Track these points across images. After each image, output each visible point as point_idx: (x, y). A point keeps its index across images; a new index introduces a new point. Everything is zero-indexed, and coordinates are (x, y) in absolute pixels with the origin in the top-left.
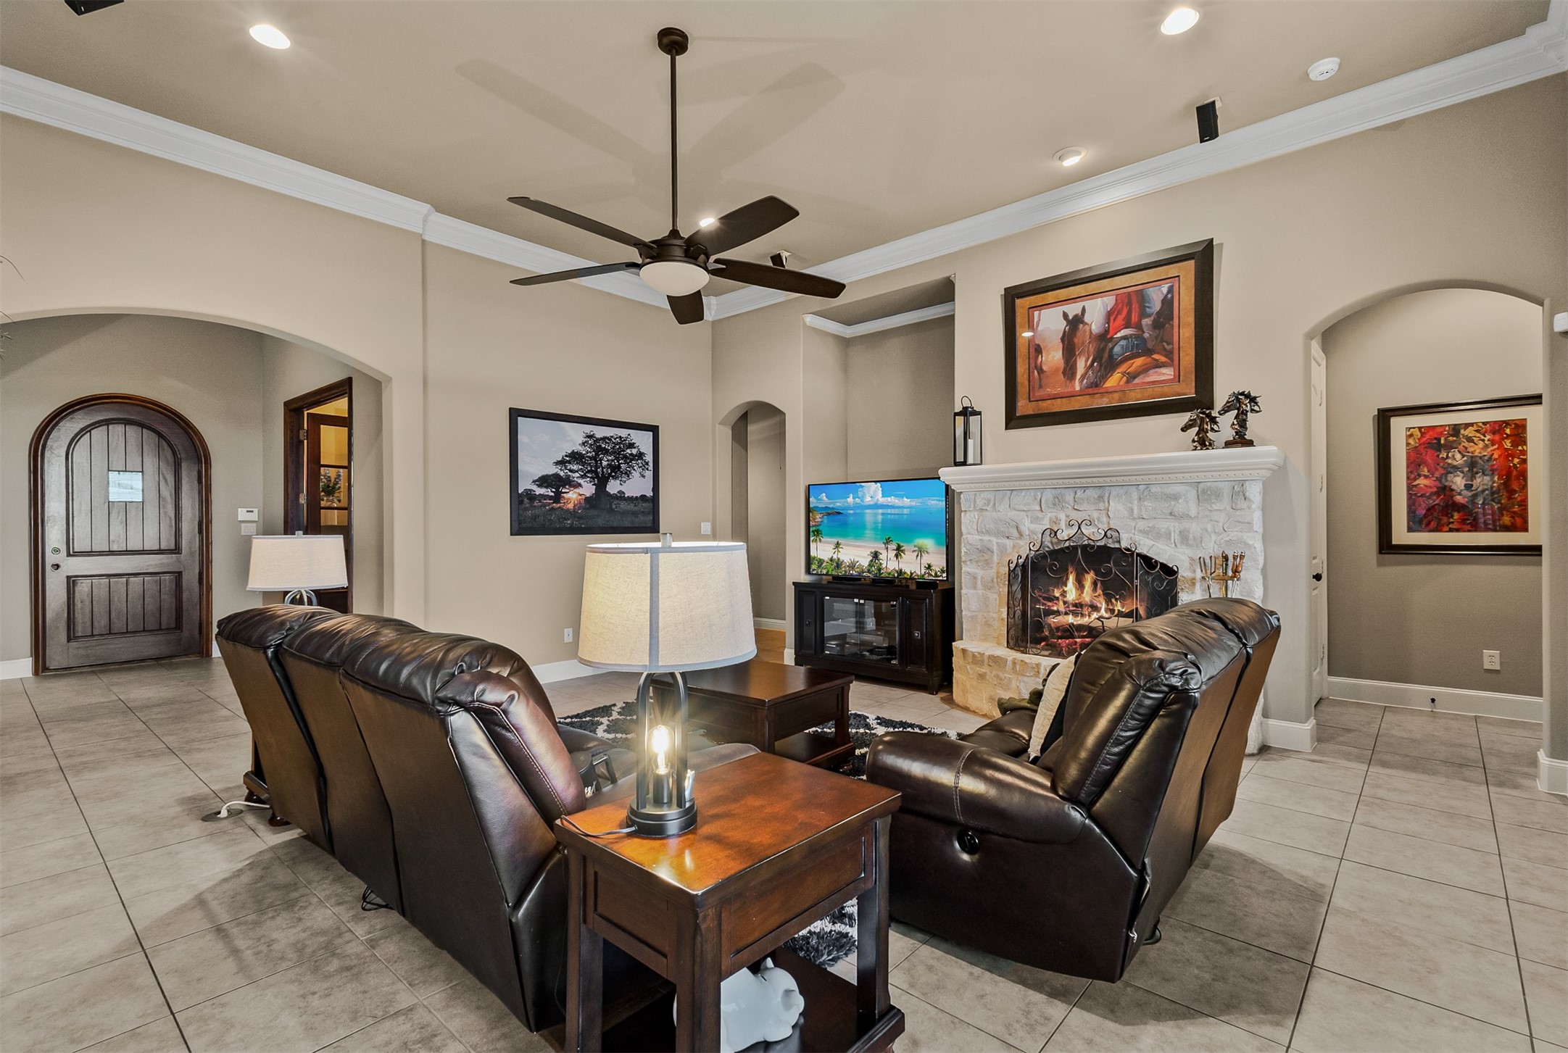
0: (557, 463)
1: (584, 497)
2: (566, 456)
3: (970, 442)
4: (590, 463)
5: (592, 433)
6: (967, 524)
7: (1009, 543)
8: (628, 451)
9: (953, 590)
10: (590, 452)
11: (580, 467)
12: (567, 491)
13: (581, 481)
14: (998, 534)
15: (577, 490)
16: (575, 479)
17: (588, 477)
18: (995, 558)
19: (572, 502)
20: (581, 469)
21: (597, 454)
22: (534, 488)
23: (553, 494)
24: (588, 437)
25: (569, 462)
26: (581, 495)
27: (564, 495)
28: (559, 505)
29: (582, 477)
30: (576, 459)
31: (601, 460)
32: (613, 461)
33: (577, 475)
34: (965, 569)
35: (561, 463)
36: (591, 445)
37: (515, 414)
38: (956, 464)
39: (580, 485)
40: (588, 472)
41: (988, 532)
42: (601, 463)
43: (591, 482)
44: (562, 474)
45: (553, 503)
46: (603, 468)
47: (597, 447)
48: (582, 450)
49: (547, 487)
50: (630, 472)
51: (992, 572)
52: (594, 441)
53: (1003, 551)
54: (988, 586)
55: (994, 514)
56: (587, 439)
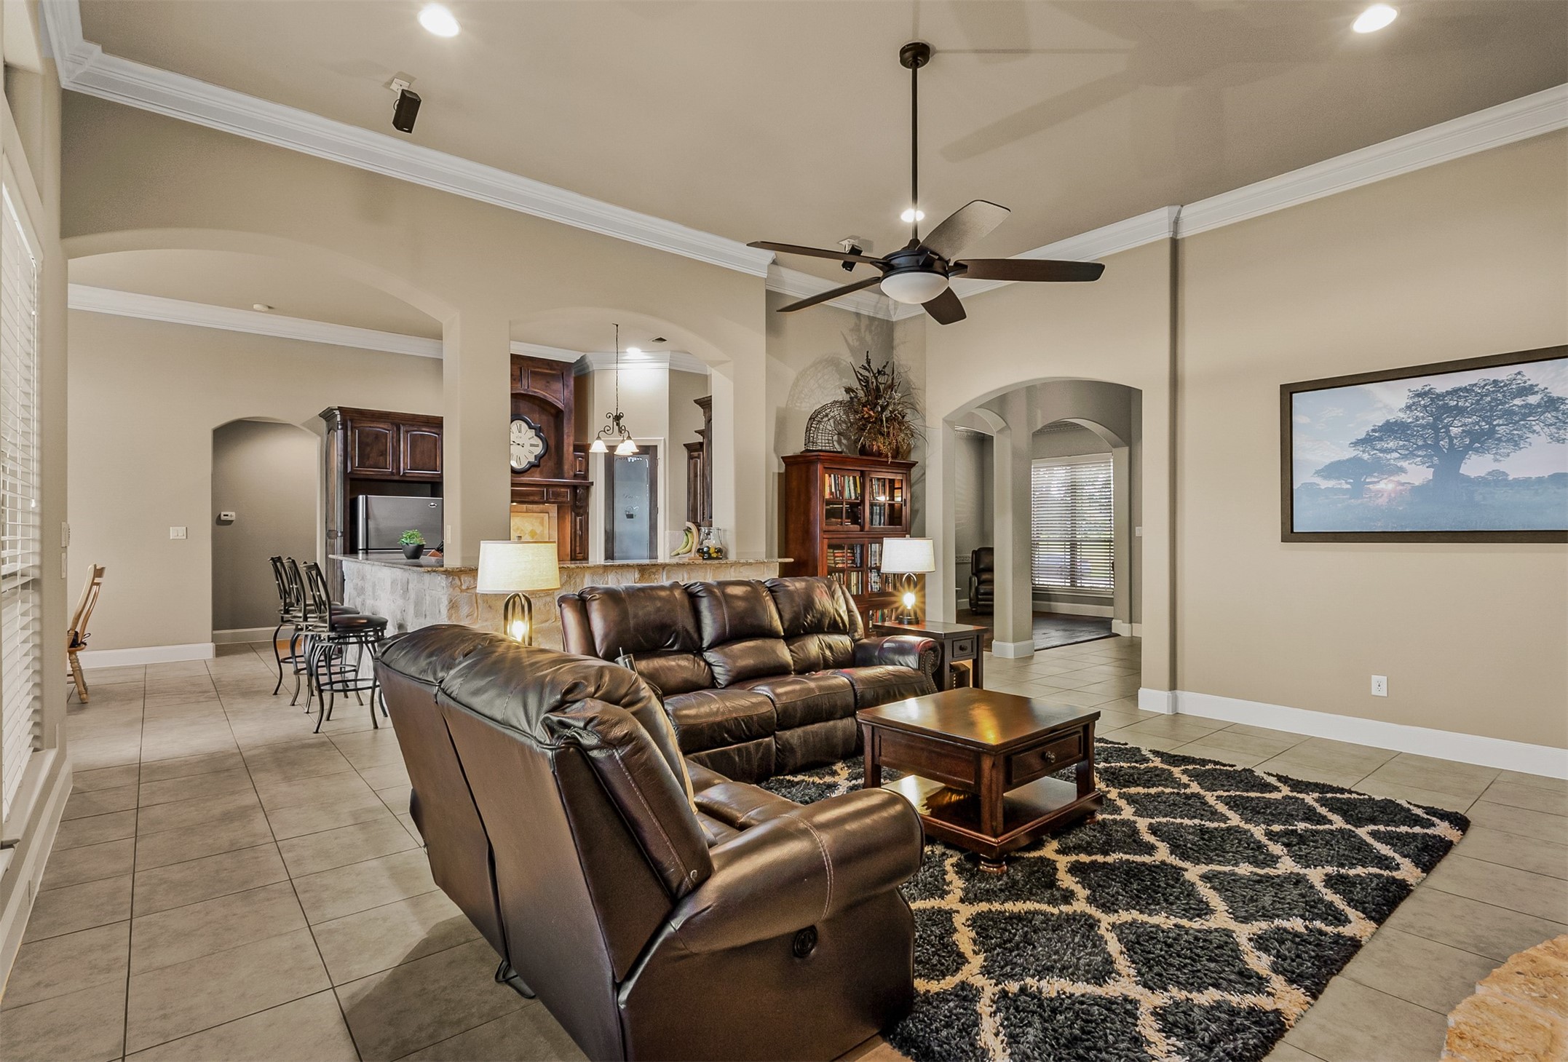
0: (1357, 443)
1: (1409, 487)
2: (1374, 431)
4: (1422, 435)
5: (1427, 389)
8: (1518, 402)
10: (1423, 418)
11: (1401, 443)
12: (1376, 480)
13: (1405, 464)
15: (1395, 478)
16: (1392, 462)
17: (1420, 456)
19: (1385, 495)
20: (1404, 445)
21: (1438, 419)
22: (1318, 480)
23: (1349, 486)
24: (1418, 395)
25: (1380, 439)
26: (1403, 484)
27: (1371, 486)
28: (1359, 501)
29: (1404, 457)
30: (1394, 432)
31: (1447, 427)
32: (1477, 423)
33: (1395, 455)
35: (1367, 441)
36: (1425, 407)
37: (1290, 390)
39: (1402, 470)
40: (1419, 448)
42: (1448, 432)
43: (1424, 463)
44: (1366, 456)
45: (1350, 499)
46: (1451, 439)
47: (1438, 408)
48: (1406, 417)
49: (1338, 478)
50: (1520, 437)
52: (1432, 400)
56: (1416, 400)
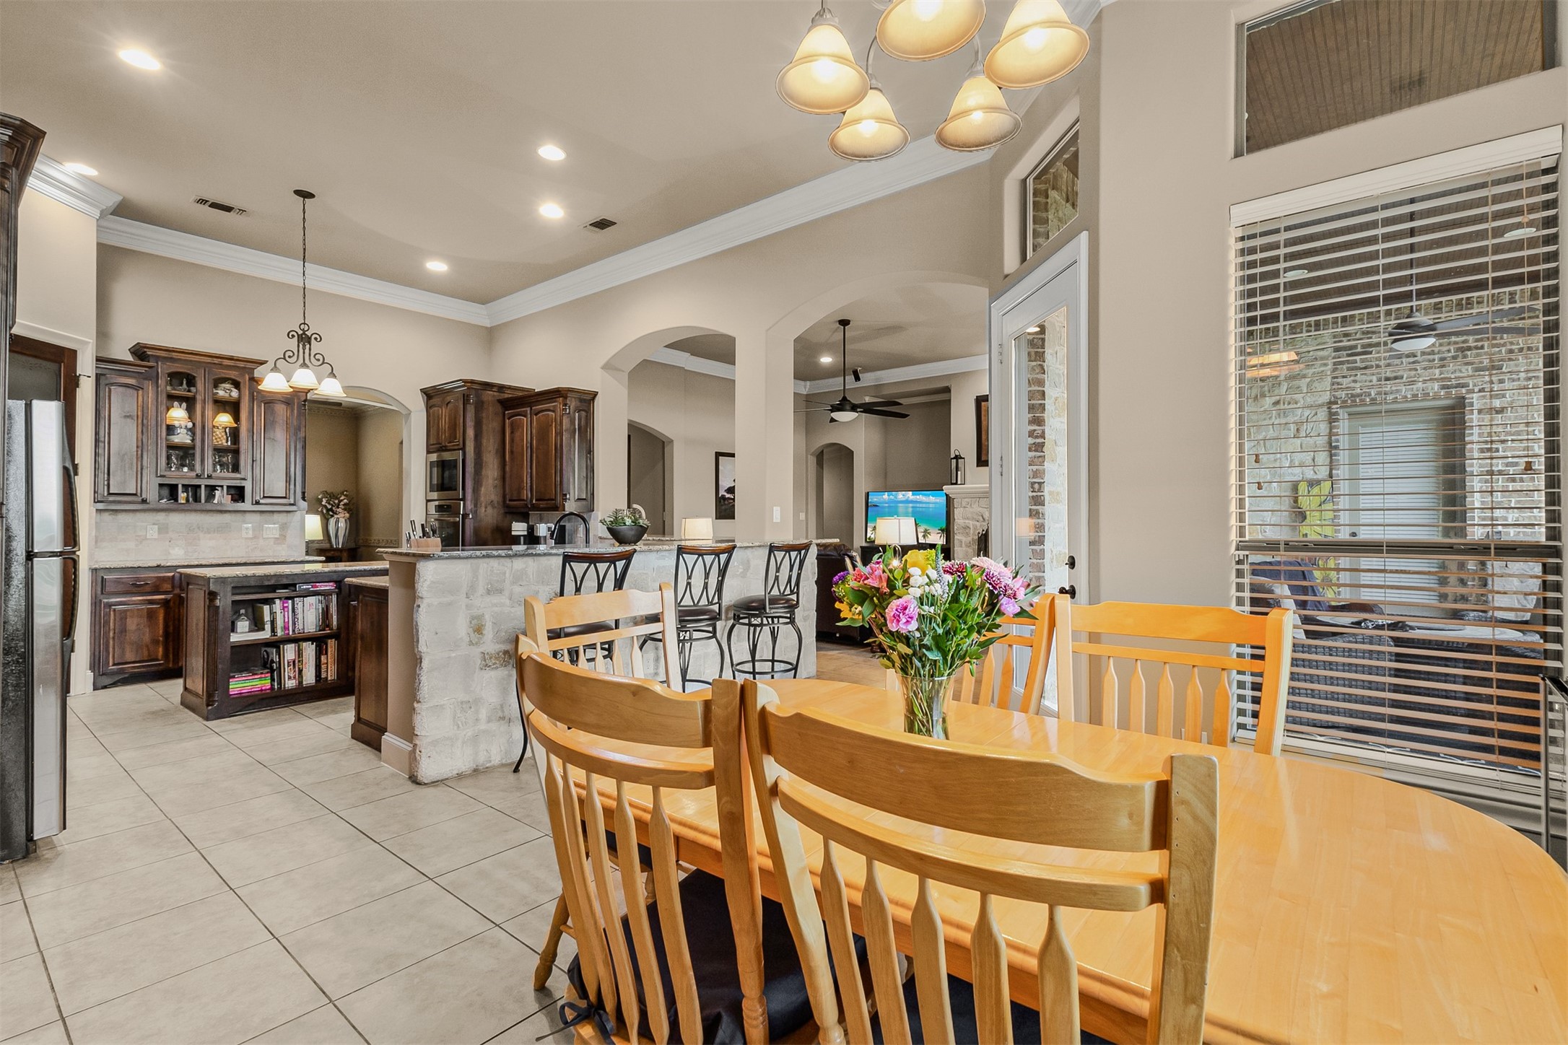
3: (959, 473)
6: (958, 513)
7: (978, 524)
9: (950, 549)
14: (973, 519)
18: (972, 532)
22: (725, 494)
34: (956, 537)
37: (718, 455)
38: (952, 484)
41: (968, 519)
51: (970, 539)
53: (975, 528)
54: (968, 546)
55: (971, 510)
